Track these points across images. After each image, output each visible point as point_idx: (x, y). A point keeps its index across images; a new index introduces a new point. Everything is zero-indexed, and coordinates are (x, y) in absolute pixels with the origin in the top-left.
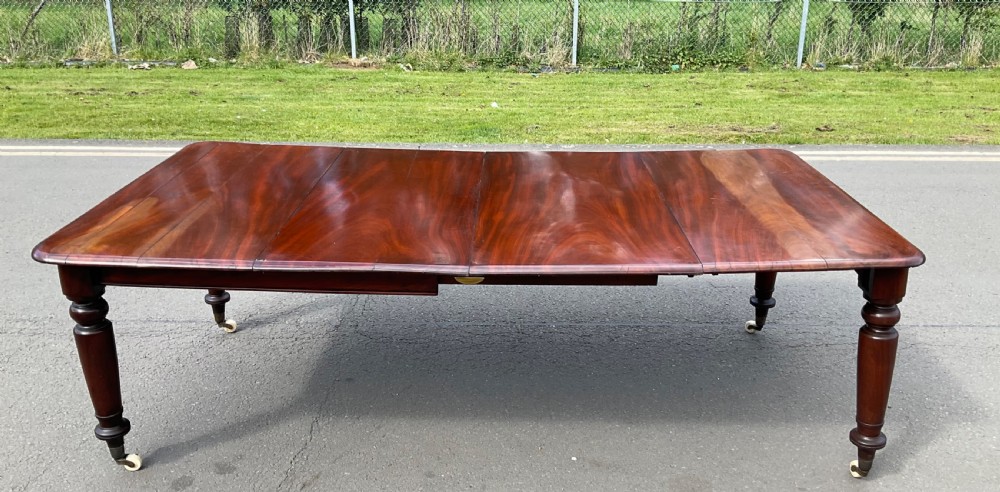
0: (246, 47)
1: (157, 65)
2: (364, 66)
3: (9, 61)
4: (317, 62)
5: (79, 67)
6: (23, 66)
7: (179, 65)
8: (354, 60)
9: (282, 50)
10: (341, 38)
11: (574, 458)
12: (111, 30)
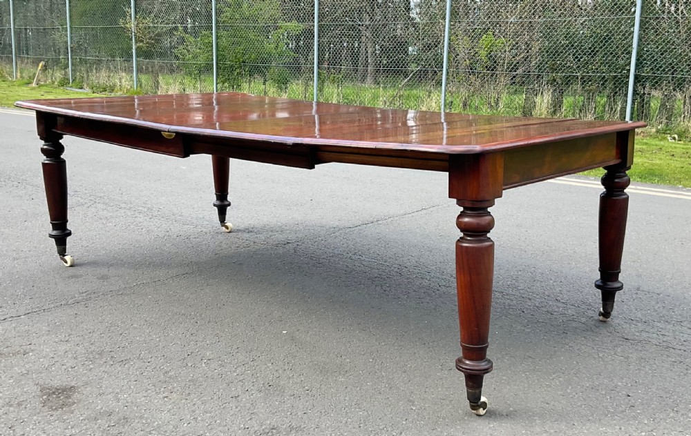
0: (536, 113)
10: (619, 109)
11: (285, 332)
12: (443, 95)
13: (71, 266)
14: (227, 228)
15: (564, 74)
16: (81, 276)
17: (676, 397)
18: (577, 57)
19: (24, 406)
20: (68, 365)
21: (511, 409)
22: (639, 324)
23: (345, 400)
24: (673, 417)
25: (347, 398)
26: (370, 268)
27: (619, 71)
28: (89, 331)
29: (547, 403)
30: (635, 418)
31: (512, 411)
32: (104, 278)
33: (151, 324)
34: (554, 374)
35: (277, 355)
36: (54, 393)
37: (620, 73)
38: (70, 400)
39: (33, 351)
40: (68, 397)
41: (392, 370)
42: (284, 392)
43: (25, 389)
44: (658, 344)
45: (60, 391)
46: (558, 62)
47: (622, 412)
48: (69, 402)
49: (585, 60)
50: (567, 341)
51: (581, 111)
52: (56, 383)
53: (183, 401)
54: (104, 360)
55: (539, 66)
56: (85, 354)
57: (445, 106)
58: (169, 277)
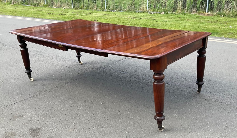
0: (178, 9)
1: (156, 13)
2: (209, 15)
4: (196, 13)
5: (139, 13)
6: (128, 12)
7: (160, 13)
8: (207, 13)
9: (187, 10)
10: (204, 7)
11: (102, 103)
12: (147, 4)
13: (33, 81)
14: (81, 63)
16: (37, 85)
17: (220, 121)
19: (25, 136)
20: (37, 120)
21: (171, 128)
22: (209, 94)
23: (122, 128)
24: (219, 128)
25: (122, 127)
26: (127, 76)
28: (42, 106)
29: (182, 125)
30: (207, 129)
31: (171, 129)
32: (44, 85)
33: (60, 103)
34: (183, 114)
35: (100, 112)
36: (33, 131)
38: (39, 133)
39: (25, 115)
40: (38, 132)
41: (135, 116)
42: (103, 126)
43: (24, 130)
44: (215, 101)
45: (35, 130)
47: (204, 127)
48: (38, 134)
50: (187, 101)
51: (192, 7)
52: (34, 127)
53: (73, 131)
54: (47, 117)
56: (41, 115)
57: (148, 7)
58: (64, 84)
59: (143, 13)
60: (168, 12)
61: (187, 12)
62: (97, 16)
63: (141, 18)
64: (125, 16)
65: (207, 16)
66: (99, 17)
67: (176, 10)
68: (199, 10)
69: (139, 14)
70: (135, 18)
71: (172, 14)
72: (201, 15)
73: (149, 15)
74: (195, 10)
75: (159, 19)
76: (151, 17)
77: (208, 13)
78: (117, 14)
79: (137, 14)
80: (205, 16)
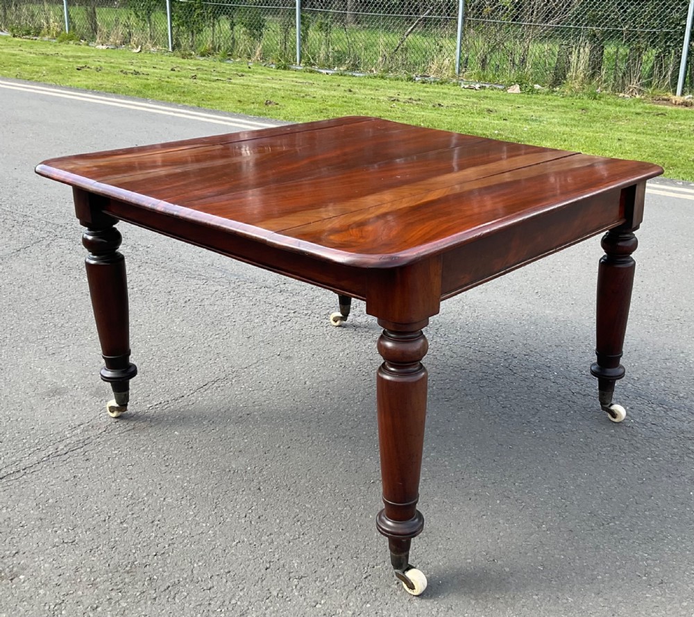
0: (571, 76)
1: (488, 87)
2: (686, 104)
3: (375, 72)
4: (638, 96)
5: (423, 83)
6: (382, 77)
7: (505, 89)
8: (678, 98)
9: (605, 81)
10: (670, 73)
12: (458, 51)
15: (606, 28)
18: (622, 8)
27: (673, 26)
37: (674, 28)
39: (24, 569)
46: (600, 13)
49: (632, 11)
51: (624, 74)
54: (139, 586)
55: (576, 17)
57: (460, 64)
58: (195, 388)
59: (441, 84)
60: (533, 87)
61: (606, 88)
62: (270, 85)
63: (440, 105)
64: (377, 93)
65: (680, 108)
66: (280, 90)
67: (565, 78)
68: (649, 84)
69: (427, 89)
70: (418, 102)
71: (547, 94)
72: (658, 104)
73: (466, 92)
74: (634, 84)
75: (506, 109)
76: (475, 100)
77: (682, 98)
78: (345, 82)
79: (418, 86)
80: (675, 108)
